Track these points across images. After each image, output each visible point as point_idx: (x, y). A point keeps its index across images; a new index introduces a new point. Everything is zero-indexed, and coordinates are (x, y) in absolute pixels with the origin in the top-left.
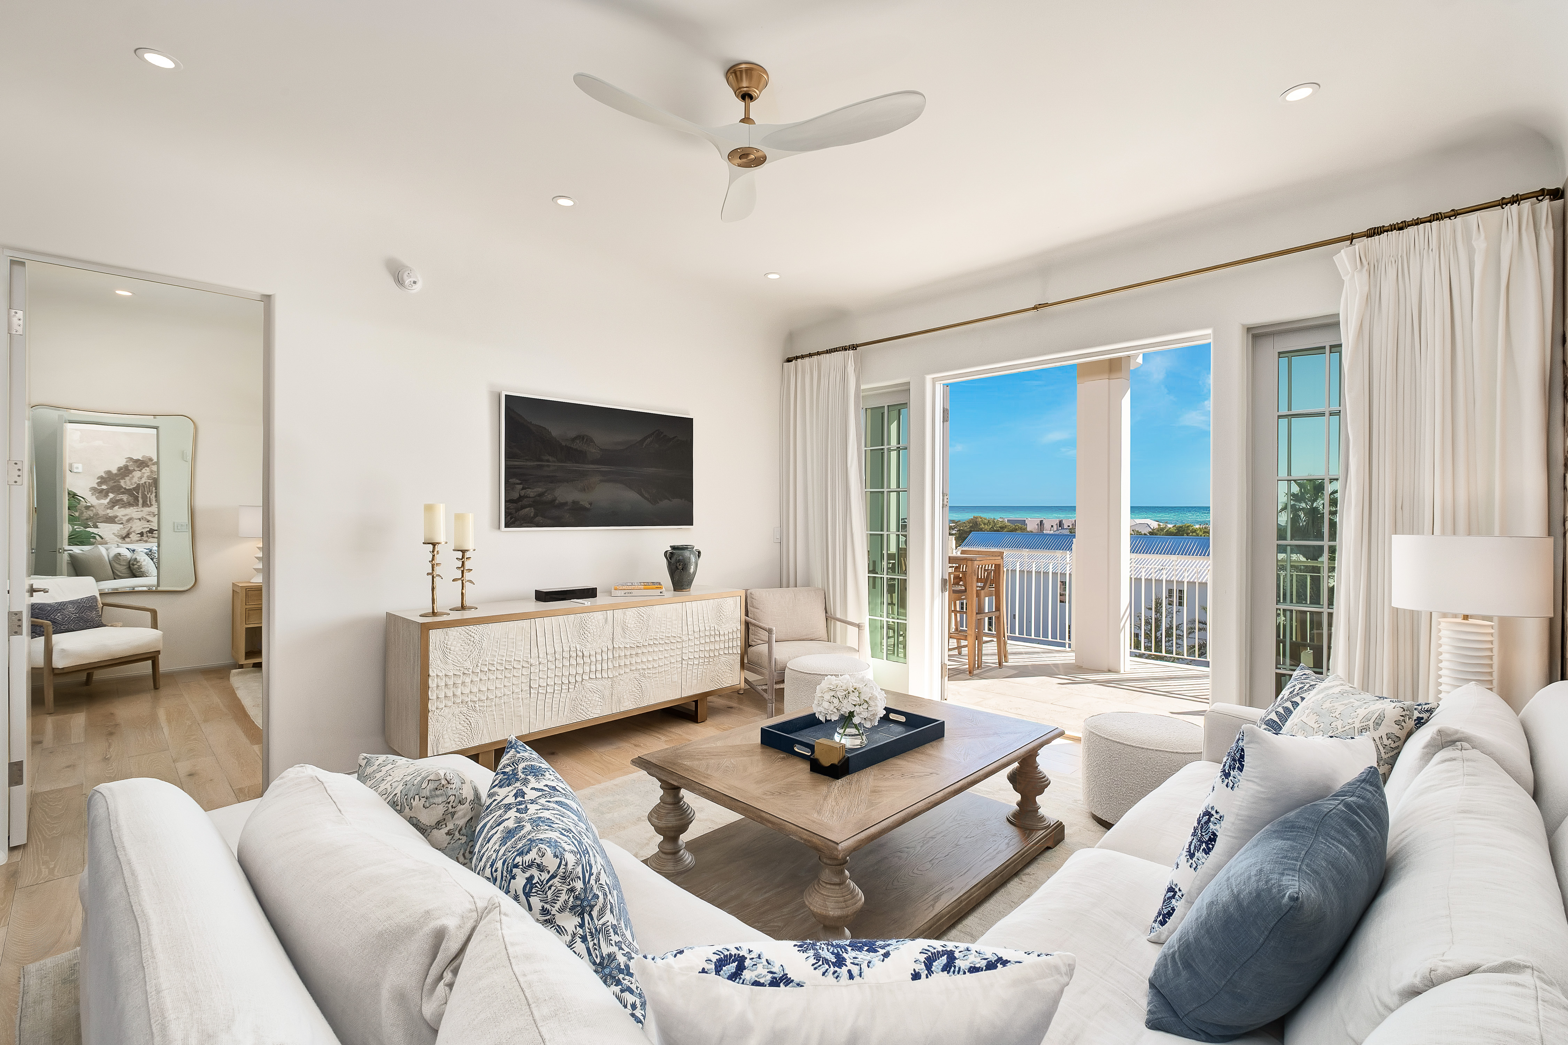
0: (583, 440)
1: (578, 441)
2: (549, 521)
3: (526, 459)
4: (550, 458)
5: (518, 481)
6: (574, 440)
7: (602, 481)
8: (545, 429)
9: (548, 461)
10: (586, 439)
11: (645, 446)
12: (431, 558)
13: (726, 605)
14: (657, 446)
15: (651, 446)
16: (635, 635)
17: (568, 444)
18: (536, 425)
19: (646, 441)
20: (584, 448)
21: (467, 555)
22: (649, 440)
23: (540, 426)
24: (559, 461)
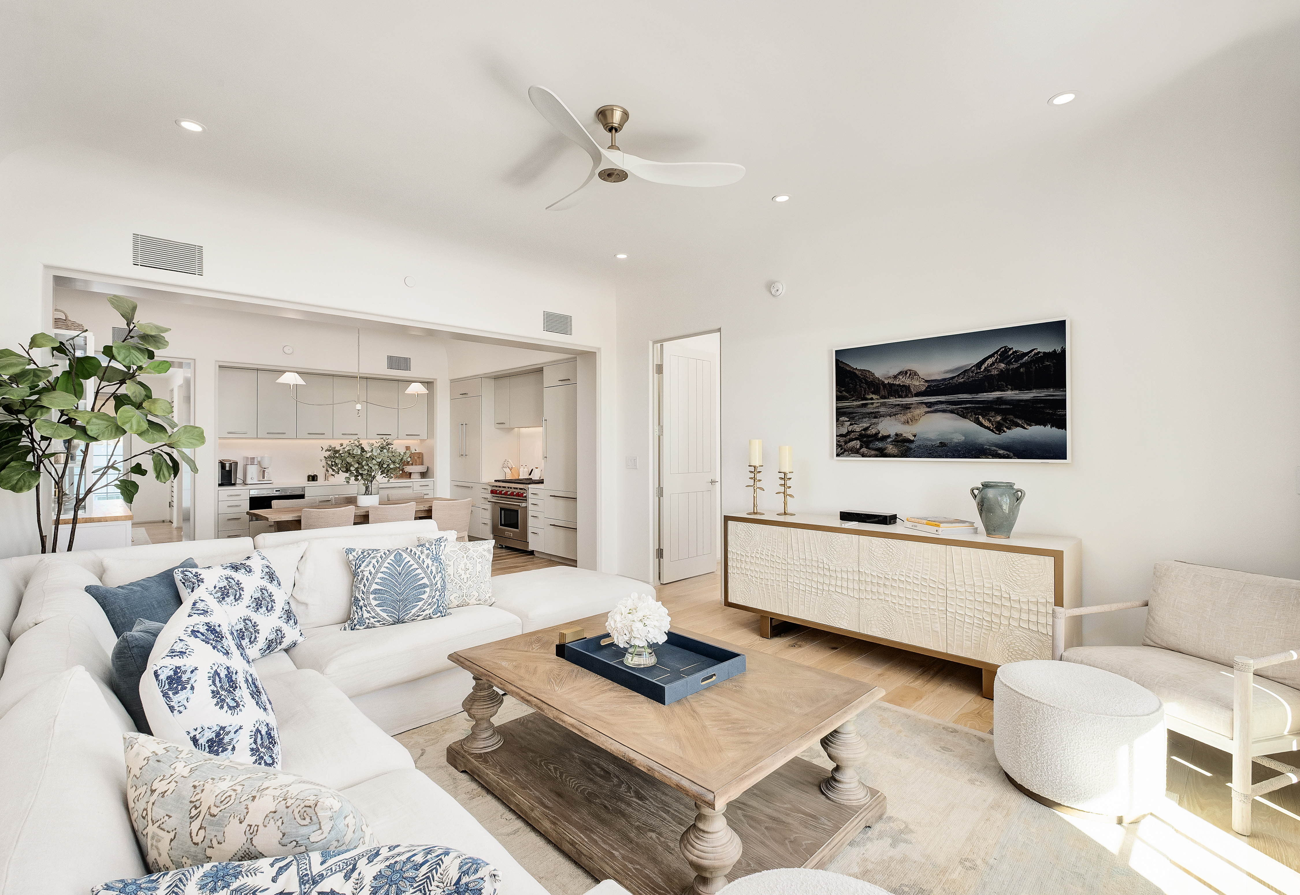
0: (906, 375)
1: (900, 377)
3: (853, 400)
4: (874, 397)
6: (895, 377)
8: (869, 371)
9: (872, 399)
10: (909, 373)
11: (985, 368)
12: (752, 475)
13: (1023, 564)
14: (1003, 365)
15: (994, 367)
16: (883, 565)
17: (891, 381)
18: (861, 370)
19: (987, 363)
20: (908, 382)
21: (789, 476)
22: (990, 361)
23: (864, 370)
24: (882, 398)
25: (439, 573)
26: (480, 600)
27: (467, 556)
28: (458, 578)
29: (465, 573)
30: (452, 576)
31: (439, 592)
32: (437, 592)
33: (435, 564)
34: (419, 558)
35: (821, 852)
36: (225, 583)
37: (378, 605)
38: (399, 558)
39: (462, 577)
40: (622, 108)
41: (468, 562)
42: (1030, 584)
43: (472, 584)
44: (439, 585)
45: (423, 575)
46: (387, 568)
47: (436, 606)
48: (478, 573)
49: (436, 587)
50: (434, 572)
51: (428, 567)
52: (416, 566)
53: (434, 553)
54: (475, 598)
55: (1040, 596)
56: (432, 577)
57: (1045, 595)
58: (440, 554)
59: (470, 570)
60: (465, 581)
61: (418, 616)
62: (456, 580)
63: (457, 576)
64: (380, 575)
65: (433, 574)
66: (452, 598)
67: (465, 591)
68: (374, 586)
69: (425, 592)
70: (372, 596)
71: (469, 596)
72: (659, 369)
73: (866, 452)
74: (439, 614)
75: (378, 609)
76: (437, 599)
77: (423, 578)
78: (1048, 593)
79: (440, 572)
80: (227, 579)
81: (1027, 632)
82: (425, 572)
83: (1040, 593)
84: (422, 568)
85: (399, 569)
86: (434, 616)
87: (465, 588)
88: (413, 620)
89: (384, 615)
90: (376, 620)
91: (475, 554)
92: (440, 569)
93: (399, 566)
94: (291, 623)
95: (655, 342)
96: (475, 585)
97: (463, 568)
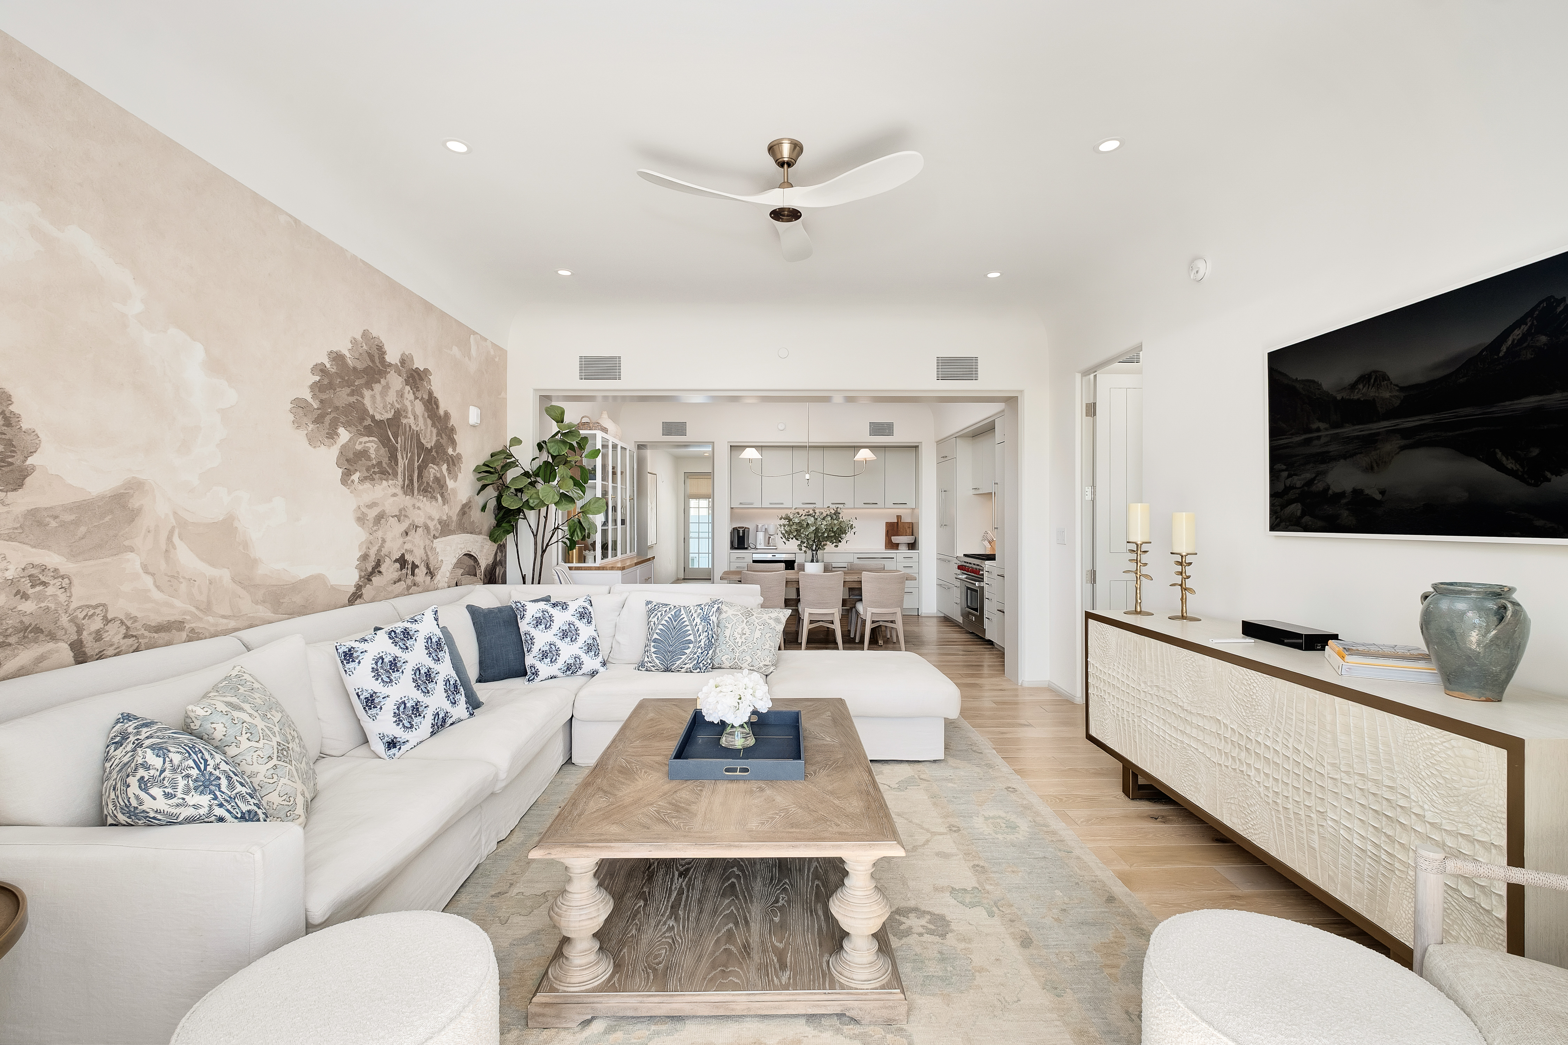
0: (1369, 381)
1: (1361, 386)
2: (1320, 523)
3: (1292, 434)
4: (1322, 425)
5: (1284, 467)
6: (1353, 387)
7: (1403, 448)
8: (1314, 382)
9: (1318, 430)
10: (1374, 377)
11: (1508, 349)
12: (1134, 556)
13: (1449, 752)
14: (1543, 339)
15: (1525, 345)
16: (1244, 714)
17: (1345, 395)
18: (1302, 381)
19: (1511, 338)
20: (1372, 393)
21: (1189, 559)
22: (1517, 333)
23: (1308, 381)
24: (1335, 426)
25: (705, 633)
26: (752, 666)
27: (747, 622)
28: (732, 640)
29: (741, 638)
30: (727, 638)
31: (702, 650)
32: (699, 649)
33: (703, 624)
34: (692, 615)
35: (733, 995)
36: (540, 615)
37: (654, 653)
38: (677, 616)
39: (737, 641)
40: (789, 139)
41: (746, 627)
42: (1461, 798)
43: (746, 649)
44: (702, 643)
45: (690, 632)
46: (666, 621)
47: (696, 662)
48: (755, 640)
49: (700, 644)
50: (700, 630)
51: (696, 625)
52: (687, 623)
53: (705, 613)
54: (747, 663)
55: (1479, 828)
56: (697, 635)
57: (1489, 827)
58: (710, 615)
59: (747, 635)
60: (740, 645)
61: (681, 668)
62: (730, 643)
63: (732, 639)
64: (660, 627)
65: (699, 633)
66: (724, 658)
67: (737, 654)
68: (656, 636)
69: (689, 647)
70: (653, 644)
71: (741, 659)
72: (1091, 410)
73: (1310, 523)
74: (698, 670)
75: (654, 655)
76: (698, 656)
77: (690, 634)
78: (1494, 825)
79: (706, 631)
80: (543, 611)
81: (1455, 896)
82: (693, 630)
83: (1480, 822)
84: (691, 625)
85: (675, 624)
86: (694, 671)
87: (738, 651)
88: (678, 671)
89: (657, 662)
90: (651, 664)
91: (757, 621)
92: (706, 629)
93: (675, 621)
94: (591, 655)
95: (1085, 373)
96: (750, 651)
97: (740, 632)
